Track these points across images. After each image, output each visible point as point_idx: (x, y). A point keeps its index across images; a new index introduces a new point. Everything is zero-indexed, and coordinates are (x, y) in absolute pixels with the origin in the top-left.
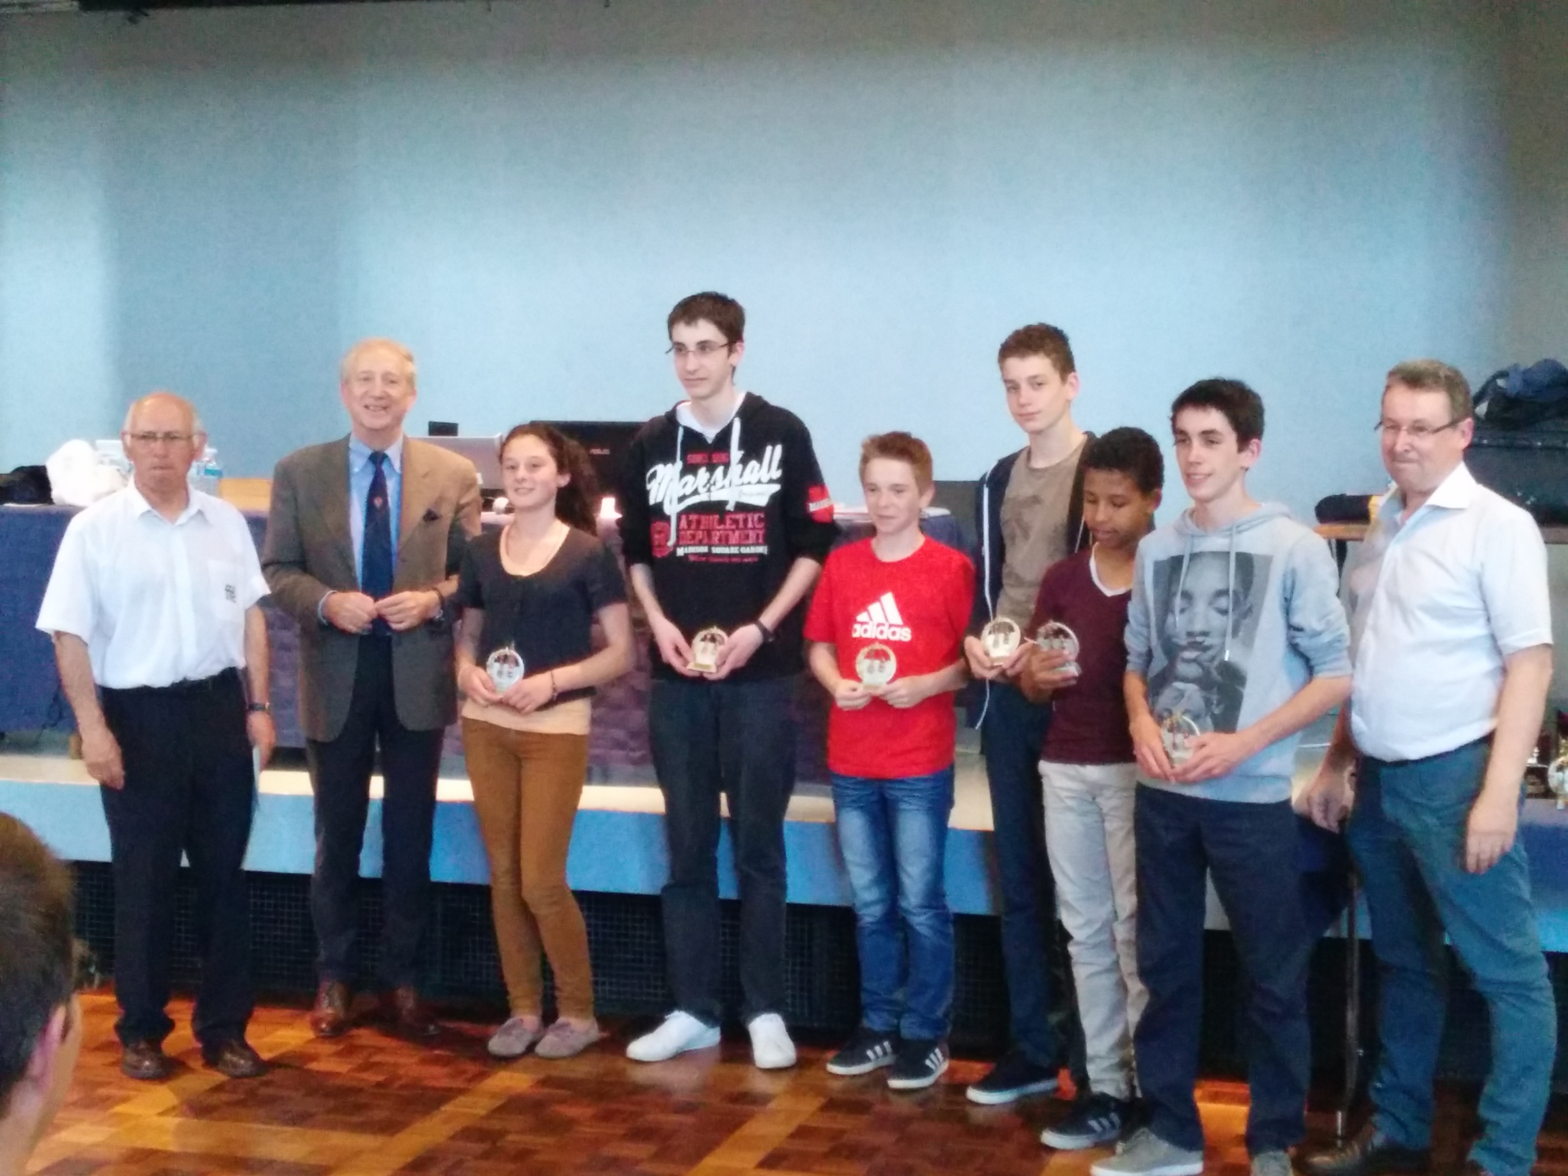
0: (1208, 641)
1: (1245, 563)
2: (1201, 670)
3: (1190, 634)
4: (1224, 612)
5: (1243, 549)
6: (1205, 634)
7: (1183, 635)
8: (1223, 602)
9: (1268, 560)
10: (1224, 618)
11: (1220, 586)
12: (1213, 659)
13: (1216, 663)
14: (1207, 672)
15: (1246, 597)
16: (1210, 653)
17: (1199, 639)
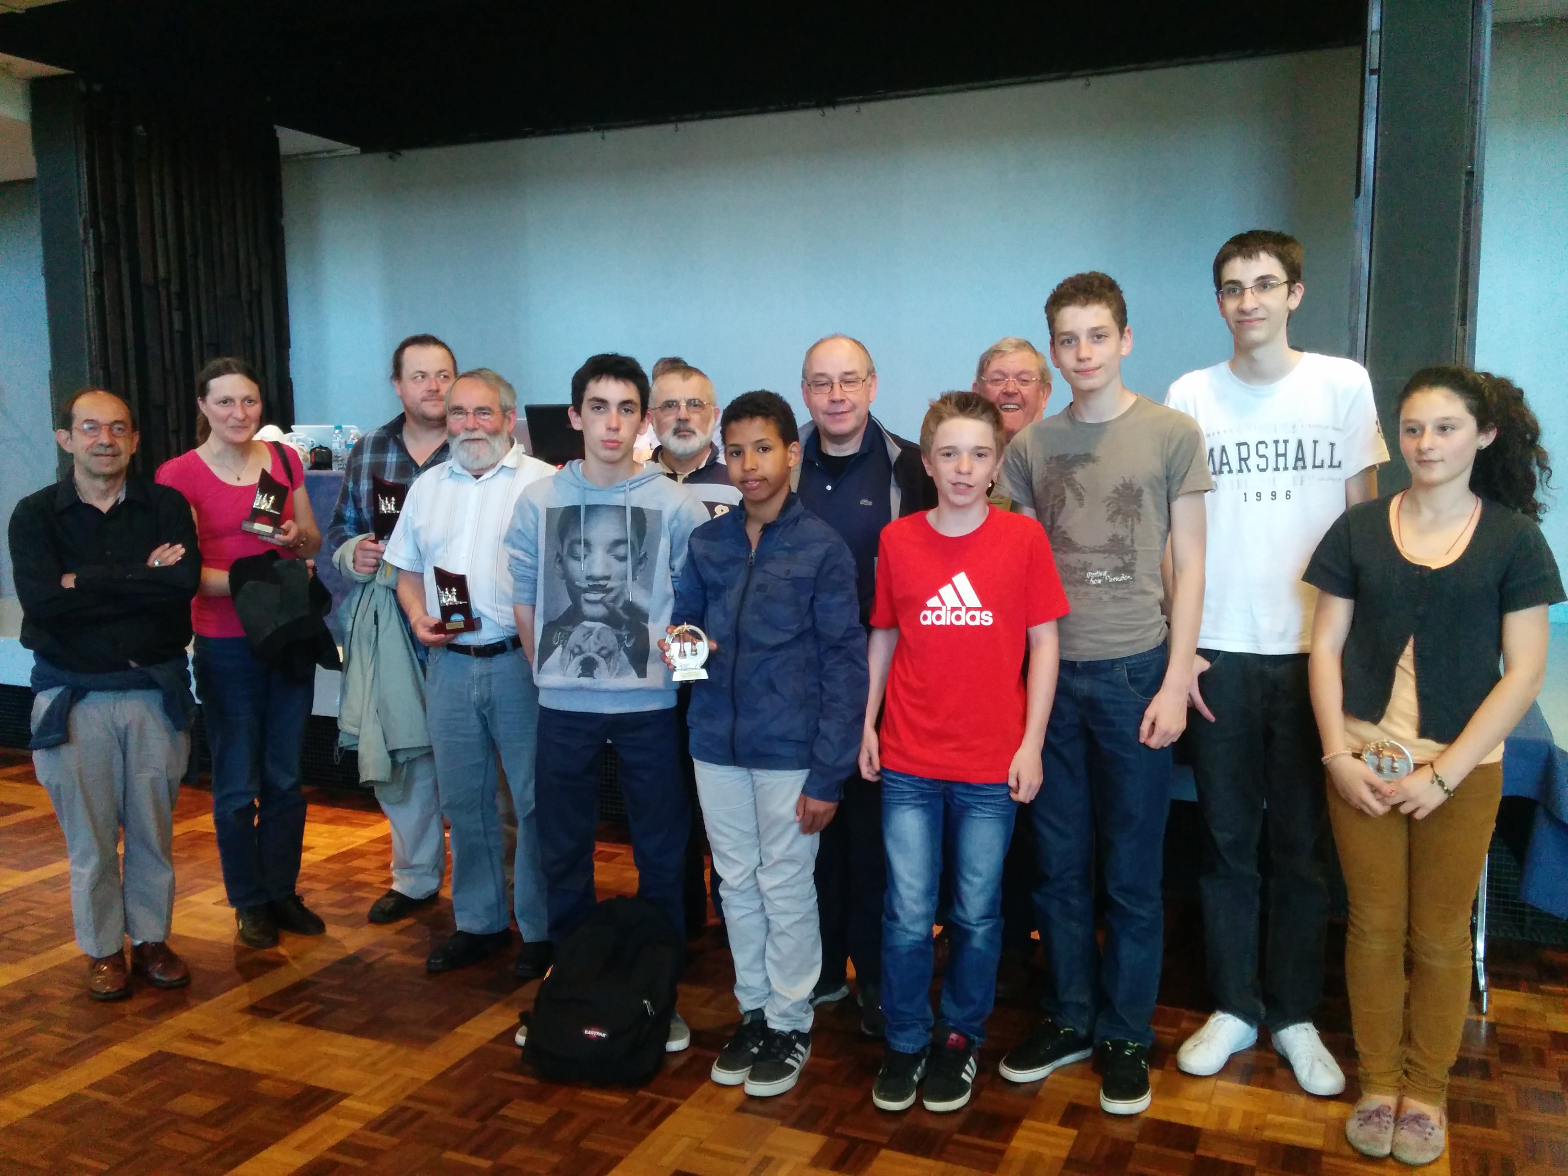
0: (610, 584)
1: (639, 514)
2: (606, 610)
3: (589, 578)
4: (623, 559)
5: (635, 504)
6: (608, 578)
7: (583, 579)
8: (621, 550)
9: (659, 513)
10: (623, 564)
11: (617, 535)
12: (615, 600)
13: (620, 604)
14: (612, 612)
15: (640, 545)
16: (612, 595)
17: (602, 582)
